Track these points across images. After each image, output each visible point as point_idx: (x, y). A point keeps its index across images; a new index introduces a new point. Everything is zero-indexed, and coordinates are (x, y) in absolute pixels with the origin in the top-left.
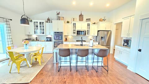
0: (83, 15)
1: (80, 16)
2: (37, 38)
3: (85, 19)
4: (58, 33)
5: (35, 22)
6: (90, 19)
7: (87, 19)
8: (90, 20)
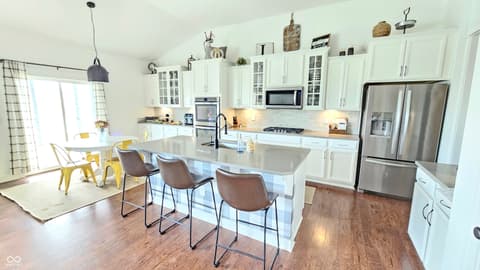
0: (299, 26)
1: (285, 31)
2: (168, 115)
3: (306, 40)
4: (206, 99)
5: (160, 73)
6: (327, 36)
7: (315, 40)
8: (326, 40)
